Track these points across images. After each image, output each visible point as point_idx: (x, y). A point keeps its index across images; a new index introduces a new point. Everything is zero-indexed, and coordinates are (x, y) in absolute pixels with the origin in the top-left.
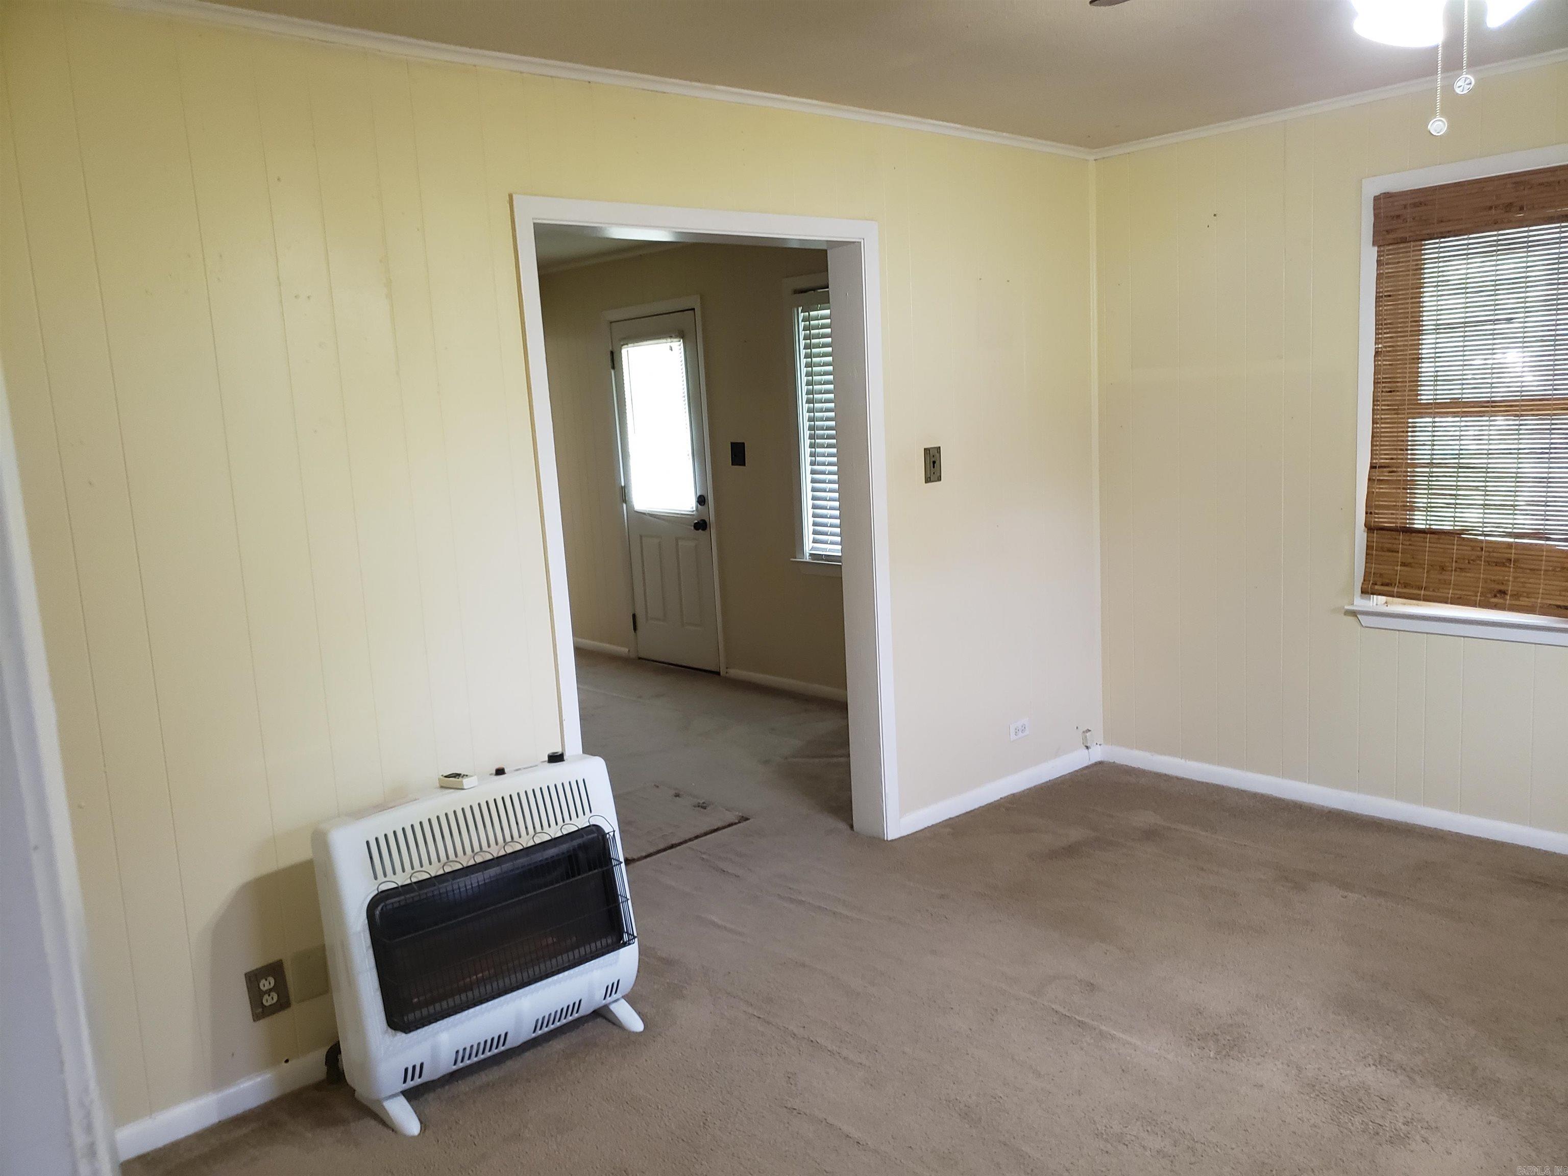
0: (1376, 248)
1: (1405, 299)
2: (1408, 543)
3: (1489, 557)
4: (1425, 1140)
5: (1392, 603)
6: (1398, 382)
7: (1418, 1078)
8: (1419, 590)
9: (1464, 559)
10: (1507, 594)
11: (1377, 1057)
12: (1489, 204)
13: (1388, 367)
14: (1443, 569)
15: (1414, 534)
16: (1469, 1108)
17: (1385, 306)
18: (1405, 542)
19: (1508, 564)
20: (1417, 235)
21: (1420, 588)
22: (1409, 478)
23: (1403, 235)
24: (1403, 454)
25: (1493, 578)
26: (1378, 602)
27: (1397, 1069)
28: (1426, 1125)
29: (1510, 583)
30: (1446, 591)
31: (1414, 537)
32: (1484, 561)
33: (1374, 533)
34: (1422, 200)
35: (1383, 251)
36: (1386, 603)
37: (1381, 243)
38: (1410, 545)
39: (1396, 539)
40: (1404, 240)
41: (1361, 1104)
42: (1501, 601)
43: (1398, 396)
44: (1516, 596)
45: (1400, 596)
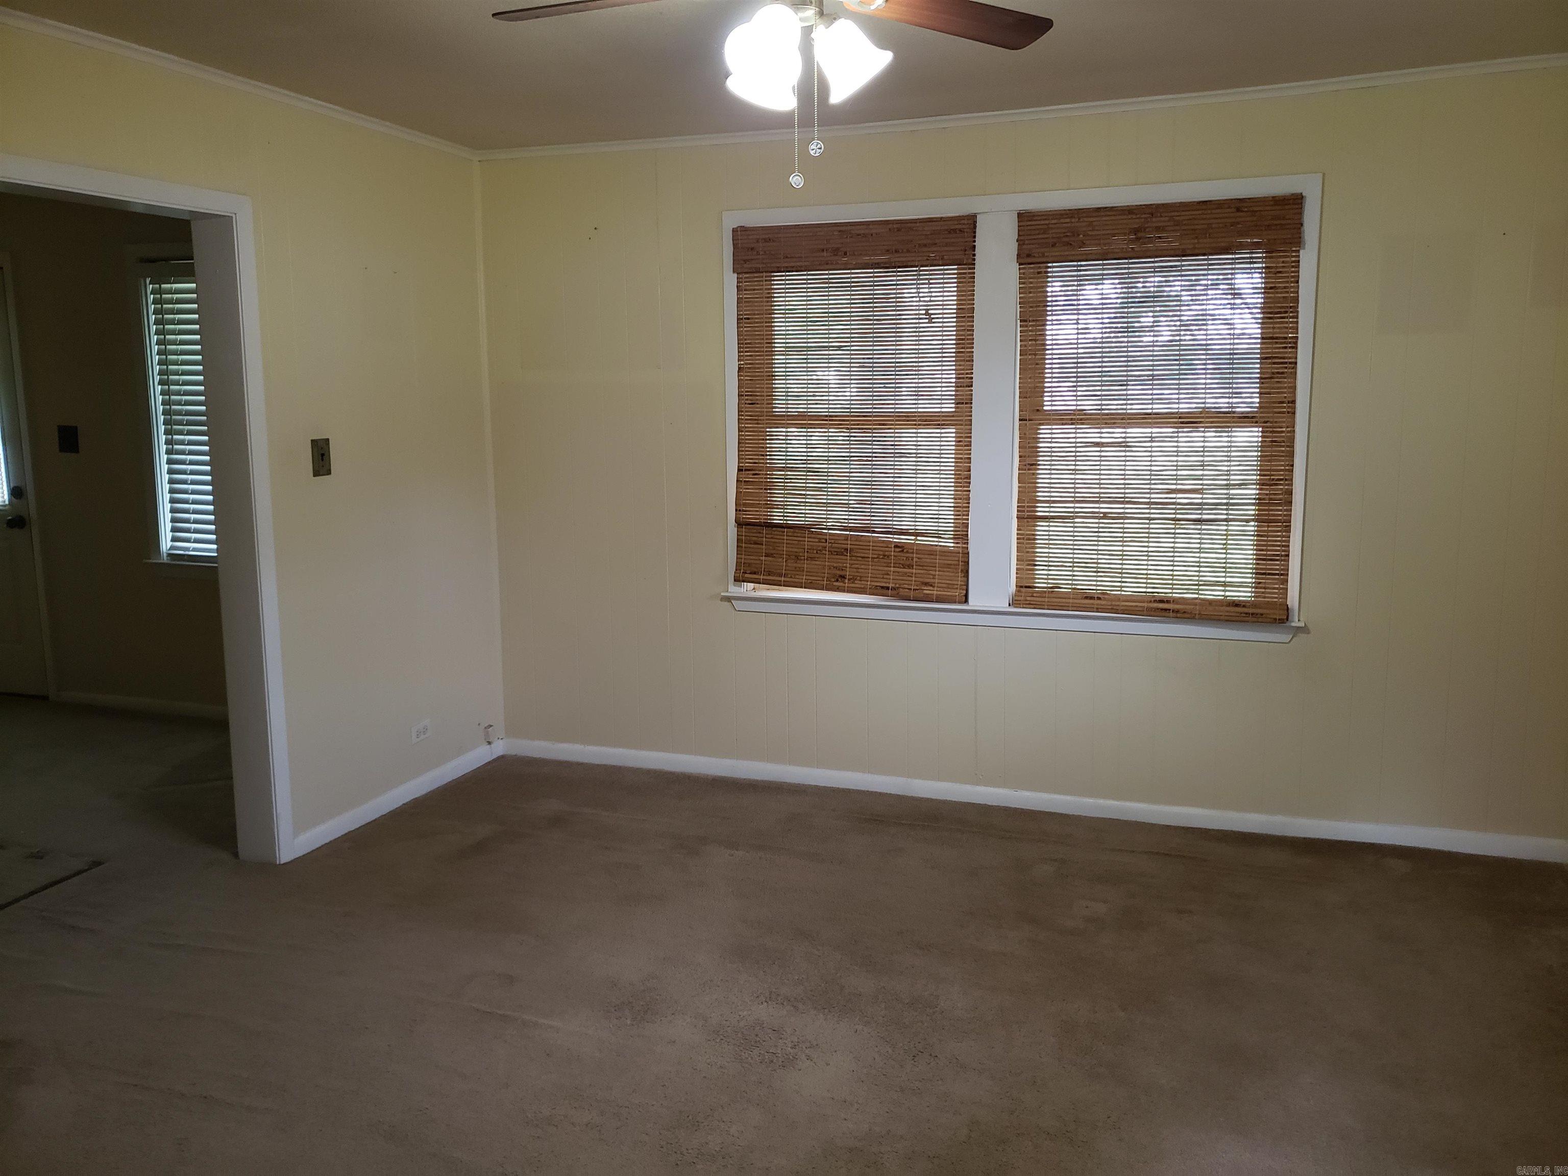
0: (736, 275)
1: (760, 323)
2: (770, 536)
3: (831, 547)
4: (809, 1058)
5: (759, 589)
6: (757, 396)
7: (801, 1006)
8: (780, 577)
9: (813, 549)
10: (846, 578)
11: (767, 994)
12: (822, 247)
13: (750, 382)
14: (797, 558)
15: (774, 529)
16: (841, 1023)
17: (745, 327)
18: (767, 536)
19: (845, 554)
20: (768, 267)
21: (780, 575)
22: (768, 480)
23: (758, 266)
24: (763, 459)
25: (835, 565)
26: (747, 589)
27: (784, 1001)
28: (808, 1045)
29: (848, 569)
30: (801, 577)
31: (775, 531)
32: (829, 551)
33: (742, 528)
34: (770, 236)
35: (741, 278)
36: (754, 589)
37: (740, 271)
38: (772, 538)
39: (760, 533)
40: (758, 271)
41: (758, 1039)
42: (841, 584)
43: (757, 408)
44: (853, 579)
45: (765, 582)
